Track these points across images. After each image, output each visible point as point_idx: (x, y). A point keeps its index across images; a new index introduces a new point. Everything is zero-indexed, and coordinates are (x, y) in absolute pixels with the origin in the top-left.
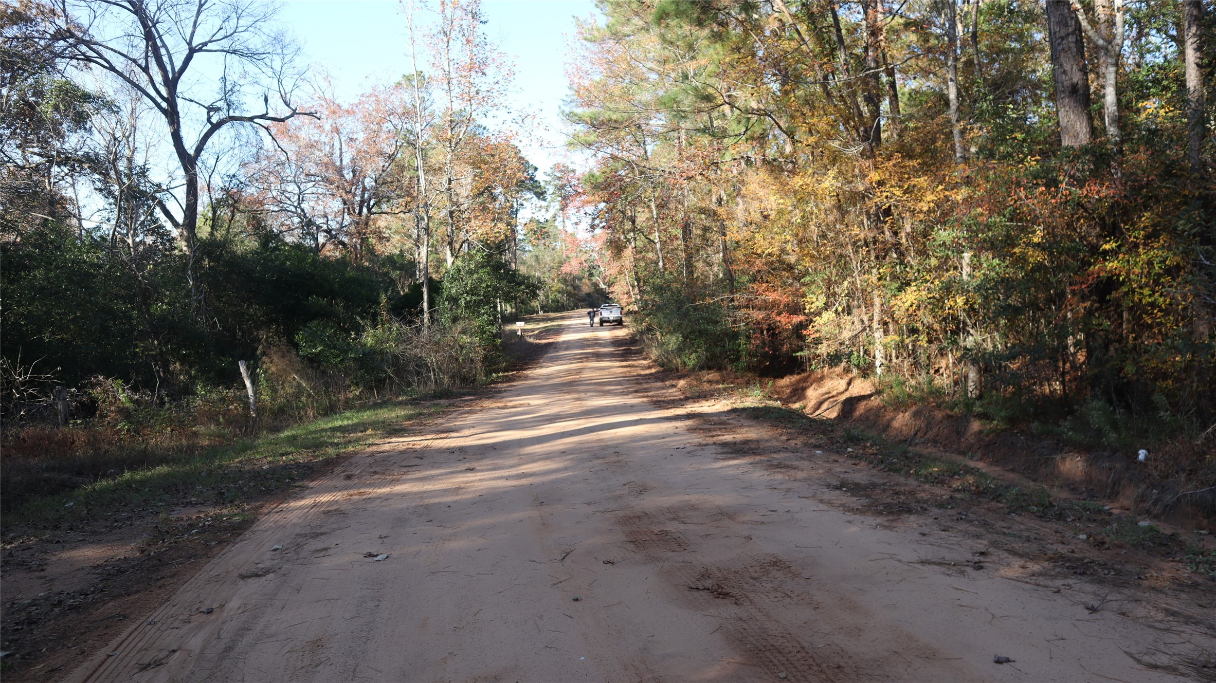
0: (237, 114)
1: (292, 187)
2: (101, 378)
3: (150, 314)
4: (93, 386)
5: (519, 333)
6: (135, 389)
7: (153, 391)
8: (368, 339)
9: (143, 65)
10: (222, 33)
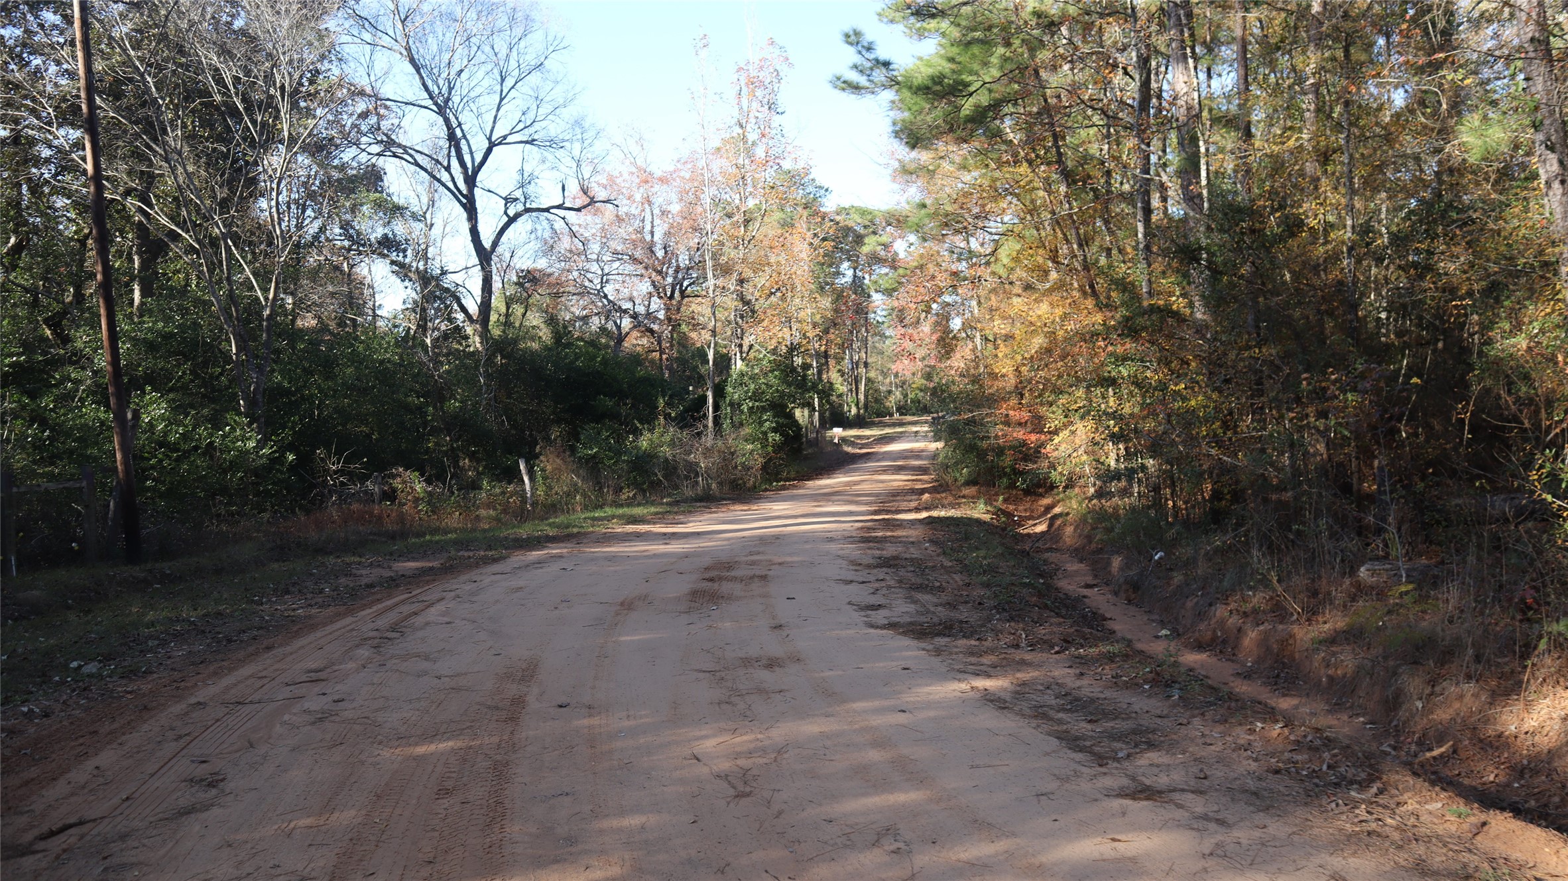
0: (534, 206)
1: (594, 267)
2: (401, 470)
3: (444, 412)
4: (394, 476)
5: (836, 441)
6: (429, 482)
7: (444, 485)
8: (644, 443)
9: (445, 164)
10: (521, 126)
